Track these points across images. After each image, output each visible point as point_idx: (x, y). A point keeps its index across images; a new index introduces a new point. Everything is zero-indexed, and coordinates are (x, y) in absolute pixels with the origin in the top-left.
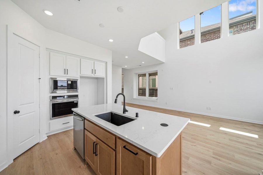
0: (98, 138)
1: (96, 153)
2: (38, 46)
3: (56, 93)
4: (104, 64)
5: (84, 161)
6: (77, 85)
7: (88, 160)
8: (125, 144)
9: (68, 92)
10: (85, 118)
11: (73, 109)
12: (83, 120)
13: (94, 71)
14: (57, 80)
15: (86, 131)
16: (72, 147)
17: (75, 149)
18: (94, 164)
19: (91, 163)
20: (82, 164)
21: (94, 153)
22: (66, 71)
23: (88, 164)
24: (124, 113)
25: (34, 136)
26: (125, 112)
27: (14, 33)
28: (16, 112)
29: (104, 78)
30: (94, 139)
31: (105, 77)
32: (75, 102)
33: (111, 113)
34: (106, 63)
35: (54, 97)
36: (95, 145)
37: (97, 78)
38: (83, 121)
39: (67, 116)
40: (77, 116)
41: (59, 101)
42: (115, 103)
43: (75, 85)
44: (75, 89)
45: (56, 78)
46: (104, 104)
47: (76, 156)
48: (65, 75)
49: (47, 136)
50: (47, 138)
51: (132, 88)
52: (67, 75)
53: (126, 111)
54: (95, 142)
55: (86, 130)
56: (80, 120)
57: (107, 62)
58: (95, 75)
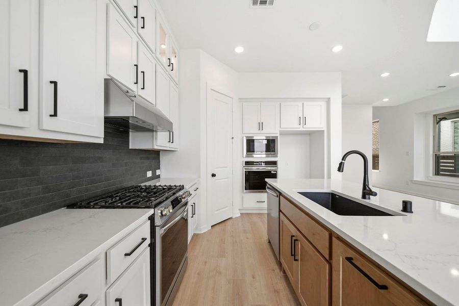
0: (298, 230)
1: (294, 255)
2: (230, 97)
3: (253, 157)
4: (323, 104)
5: (280, 264)
6: (275, 145)
7: (285, 265)
8: (351, 254)
9: (267, 157)
10: (280, 194)
11: (267, 180)
12: (277, 196)
13: (303, 120)
14: (254, 139)
15: (281, 214)
16: (265, 238)
17: (269, 242)
18: (292, 275)
19: (289, 273)
20: (276, 267)
21: (292, 255)
22: (261, 126)
23: (284, 272)
24: (364, 197)
25: (228, 208)
26: (367, 196)
27: (212, 89)
28: (213, 175)
29: (323, 131)
30: (293, 231)
31: (325, 129)
32: (272, 172)
33: (332, 193)
34: (327, 100)
35: (247, 163)
36: (294, 241)
37: (309, 134)
38: (278, 198)
39: (262, 192)
40: (271, 189)
41: (254, 168)
42: (339, 170)
43: (272, 145)
44: (273, 152)
45: (253, 137)
46: (324, 178)
47: (271, 253)
48: (259, 132)
49: (241, 213)
50: (240, 215)
51: (407, 153)
52: (262, 132)
53: (372, 195)
54: (294, 236)
55: (283, 213)
56: (274, 195)
57: (329, 98)
58: (304, 126)
